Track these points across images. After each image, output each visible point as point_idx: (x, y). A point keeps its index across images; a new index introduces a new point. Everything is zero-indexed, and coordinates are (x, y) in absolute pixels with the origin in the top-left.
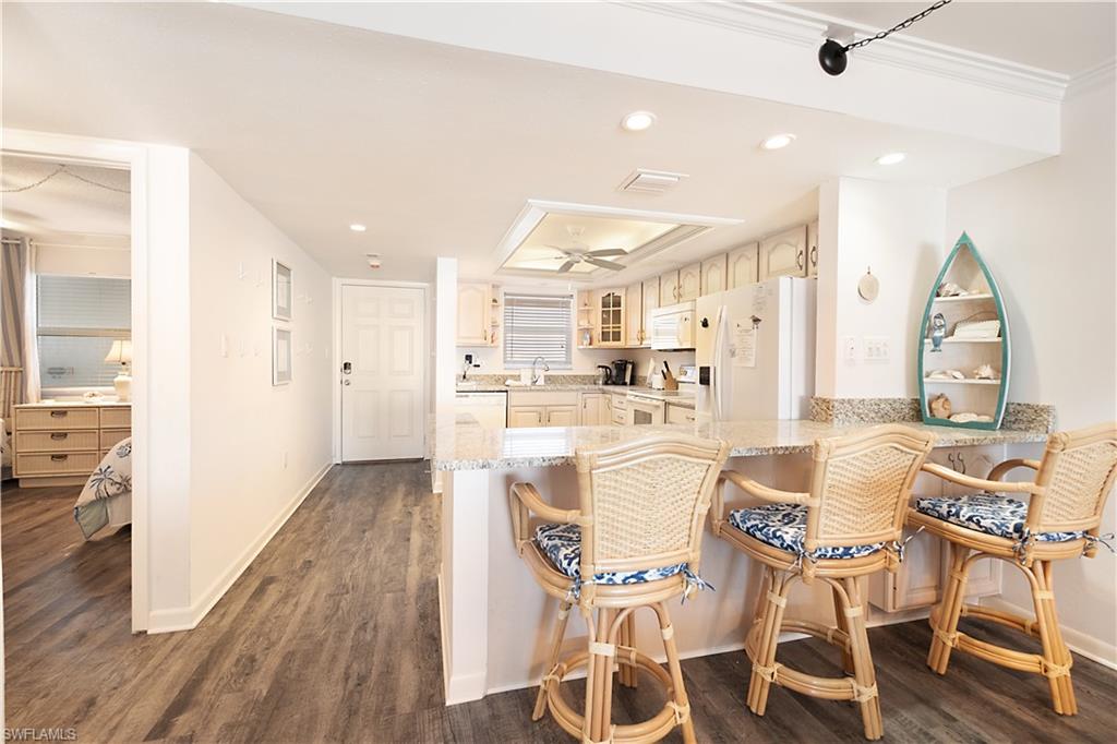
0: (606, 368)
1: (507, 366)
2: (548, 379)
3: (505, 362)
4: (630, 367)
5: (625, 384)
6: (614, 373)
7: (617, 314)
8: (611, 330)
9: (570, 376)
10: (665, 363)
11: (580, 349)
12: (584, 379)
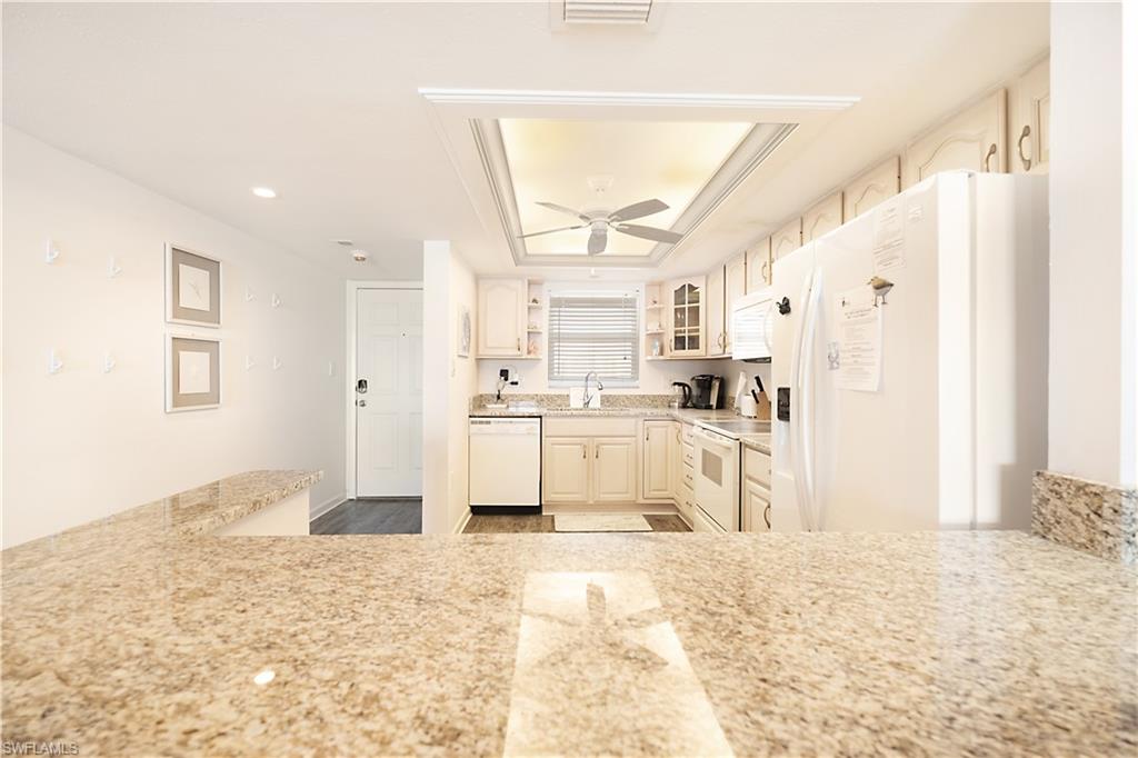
0: (683, 385)
1: (553, 383)
2: (606, 400)
3: (550, 379)
4: (716, 384)
5: (709, 407)
6: (695, 392)
7: (695, 312)
8: (686, 335)
9: (636, 396)
10: (757, 378)
11: (648, 361)
12: (654, 401)
